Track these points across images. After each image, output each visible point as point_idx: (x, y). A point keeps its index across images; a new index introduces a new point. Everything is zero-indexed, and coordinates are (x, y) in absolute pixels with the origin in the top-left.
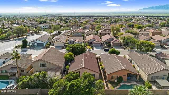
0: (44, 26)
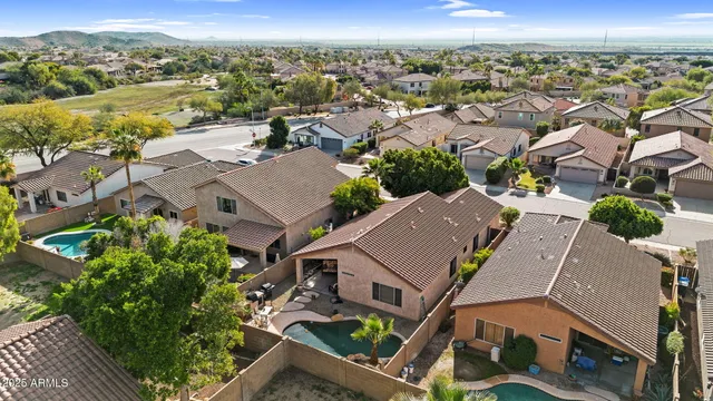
0: (417, 85)
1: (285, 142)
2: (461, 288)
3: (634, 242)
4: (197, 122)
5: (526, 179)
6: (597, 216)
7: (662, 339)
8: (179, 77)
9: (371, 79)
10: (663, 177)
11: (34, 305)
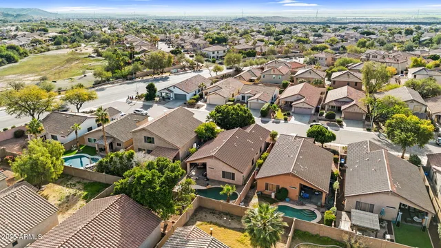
0: (216, 53)
1: (155, 96)
2: (258, 171)
3: (325, 144)
4: (97, 84)
5: (279, 114)
6: (310, 135)
7: (331, 184)
8: (66, 46)
9: (188, 47)
10: (339, 110)
11: (80, 192)
